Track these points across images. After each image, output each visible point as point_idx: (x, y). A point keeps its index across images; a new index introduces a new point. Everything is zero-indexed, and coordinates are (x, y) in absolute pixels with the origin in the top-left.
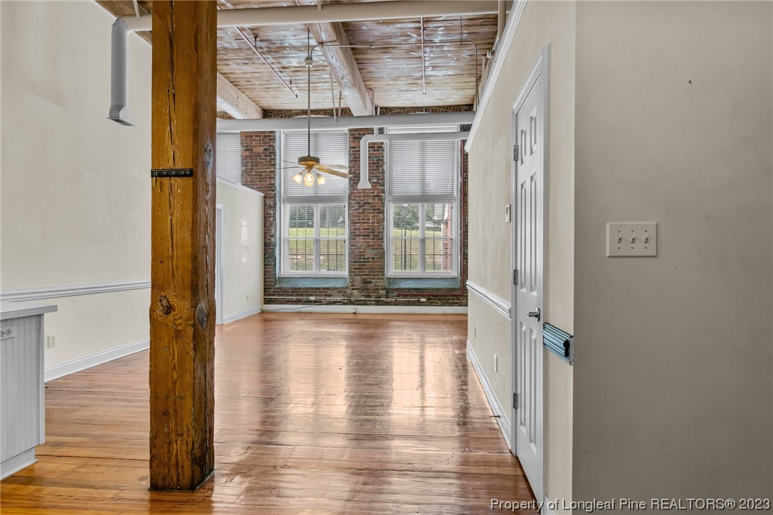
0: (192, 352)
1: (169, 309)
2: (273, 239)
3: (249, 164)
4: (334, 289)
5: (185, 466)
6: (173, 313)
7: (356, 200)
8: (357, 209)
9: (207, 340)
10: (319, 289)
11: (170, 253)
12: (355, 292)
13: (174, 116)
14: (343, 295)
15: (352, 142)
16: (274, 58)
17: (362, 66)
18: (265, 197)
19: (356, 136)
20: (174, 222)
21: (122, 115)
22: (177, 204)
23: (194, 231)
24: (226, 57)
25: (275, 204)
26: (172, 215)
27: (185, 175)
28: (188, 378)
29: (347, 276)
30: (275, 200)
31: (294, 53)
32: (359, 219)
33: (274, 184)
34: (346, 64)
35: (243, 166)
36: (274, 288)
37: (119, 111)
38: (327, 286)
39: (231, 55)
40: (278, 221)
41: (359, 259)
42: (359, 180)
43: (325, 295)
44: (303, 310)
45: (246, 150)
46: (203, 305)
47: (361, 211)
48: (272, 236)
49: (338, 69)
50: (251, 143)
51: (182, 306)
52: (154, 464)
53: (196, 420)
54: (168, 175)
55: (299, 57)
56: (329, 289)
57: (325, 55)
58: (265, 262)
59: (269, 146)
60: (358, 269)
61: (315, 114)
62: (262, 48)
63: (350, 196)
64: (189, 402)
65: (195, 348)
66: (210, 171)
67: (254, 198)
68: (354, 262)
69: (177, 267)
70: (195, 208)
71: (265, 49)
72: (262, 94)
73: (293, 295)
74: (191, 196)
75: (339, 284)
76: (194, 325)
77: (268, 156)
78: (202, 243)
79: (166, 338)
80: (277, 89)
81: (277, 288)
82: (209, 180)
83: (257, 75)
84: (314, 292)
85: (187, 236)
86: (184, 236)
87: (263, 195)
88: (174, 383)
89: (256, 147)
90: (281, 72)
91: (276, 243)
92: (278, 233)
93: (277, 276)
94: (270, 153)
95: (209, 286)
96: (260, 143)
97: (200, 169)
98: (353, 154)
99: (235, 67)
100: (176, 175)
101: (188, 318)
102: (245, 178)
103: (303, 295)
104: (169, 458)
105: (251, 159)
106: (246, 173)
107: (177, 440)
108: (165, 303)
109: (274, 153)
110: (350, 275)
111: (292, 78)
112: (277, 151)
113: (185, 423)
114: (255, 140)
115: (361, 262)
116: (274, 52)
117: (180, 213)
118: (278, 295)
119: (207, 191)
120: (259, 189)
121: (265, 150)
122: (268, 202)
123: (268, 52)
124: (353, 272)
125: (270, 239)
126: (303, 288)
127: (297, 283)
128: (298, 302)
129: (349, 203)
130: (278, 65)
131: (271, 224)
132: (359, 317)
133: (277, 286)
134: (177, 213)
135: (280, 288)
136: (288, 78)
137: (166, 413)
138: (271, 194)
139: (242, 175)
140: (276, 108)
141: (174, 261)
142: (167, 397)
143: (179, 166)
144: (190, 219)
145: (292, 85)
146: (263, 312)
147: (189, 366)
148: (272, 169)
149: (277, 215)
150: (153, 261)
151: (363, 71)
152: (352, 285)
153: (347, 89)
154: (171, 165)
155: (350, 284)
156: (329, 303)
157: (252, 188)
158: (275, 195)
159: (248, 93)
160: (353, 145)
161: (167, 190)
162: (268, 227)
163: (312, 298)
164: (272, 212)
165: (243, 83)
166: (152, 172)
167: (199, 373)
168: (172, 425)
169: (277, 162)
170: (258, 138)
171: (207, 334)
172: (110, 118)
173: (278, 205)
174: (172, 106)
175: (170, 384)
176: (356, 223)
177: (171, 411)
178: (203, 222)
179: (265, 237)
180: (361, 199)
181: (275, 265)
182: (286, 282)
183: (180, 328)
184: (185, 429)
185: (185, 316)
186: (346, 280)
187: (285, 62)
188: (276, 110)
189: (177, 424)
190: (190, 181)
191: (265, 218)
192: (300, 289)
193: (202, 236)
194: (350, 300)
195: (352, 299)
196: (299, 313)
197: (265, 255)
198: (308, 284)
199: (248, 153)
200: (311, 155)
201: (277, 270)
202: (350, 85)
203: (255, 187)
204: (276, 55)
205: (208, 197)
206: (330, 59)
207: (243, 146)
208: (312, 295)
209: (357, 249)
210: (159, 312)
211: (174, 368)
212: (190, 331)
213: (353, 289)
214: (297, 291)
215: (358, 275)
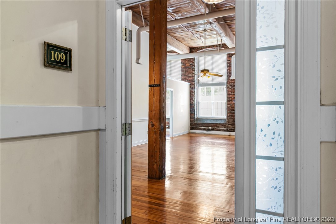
0: (159, 138)
1: (153, 125)
2: (194, 102)
3: (184, 71)
4: (220, 124)
5: (157, 172)
6: (154, 127)
7: (230, 84)
8: (231, 88)
9: (164, 135)
10: (213, 124)
11: (154, 109)
12: (230, 126)
13: (155, 69)
14: (224, 127)
15: (228, 58)
16: (193, 29)
17: (230, 27)
18: (190, 85)
19: (230, 56)
20: (155, 100)
21: (139, 62)
22: (155, 95)
23: (160, 102)
24: (174, 31)
25: (195, 87)
26: (154, 98)
27: (158, 86)
28: (158, 146)
29: (226, 119)
30: (195, 86)
31: (200, 26)
32: (231, 93)
33: (194, 79)
34: (221, 29)
35: (182, 72)
36: (194, 123)
37: (139, 60)
38: (217, 123)
39: (176, 30)
40: (196, 94)
41: (231, 111)
42: (231, 75)
43: (216, 127)
44: (206, 133)
45: (183, 65)
46: (162, 125)
47: (232, 89)
48: (194, 101)
49: (218, 31)
50: (185, 62)
51: (157, 124)
52: (149, 170)
53: (160, 158)
54: (153, 86)
55: (203, 27)
56: (218, 124)
57: (212, 26)
58: (190, 112)
59: (192, 63)
60: (231, 115)
61: (212, 47)
62: (188, 26)
63: (227, 82)
64: (158, 153)
65: (160, 137)
66: (164, 84)
67: (186, 85)
68: (229, 112)
69: (155, 113)
70: (160, 96)
71: (189, 26)
72: (189, 42)
73: (202, 126)
74: (159, 92)
75: (222, 122)
76: (160, 130)
77: (192, 67)
78: (162, 106)
79: (152, 134)
80: (195, 40)
81: (195, 123)
82: (164, 87)
83: (187, 36)
84: (211, 125)
85: (158, 104)
86: (157, 104)
87: (190, 83)
88: (154, 147)
89: (187, 63)
90: (196, 33)
91: (195, 104)
92: (196, 100)
93: (195, 118)
94: (193, 66)
95: (164, 119)
96: (189, 62)
97: (162, 84)
98: (229, 64)
99: (178, 34)
100: (156, 86)
101: (158, 128)
102: (183, 77)
103: (206, 126)
104: (153, 169)
105: (185, 69)
106: (183, 75)
107: (155, 164)
108: (152, 123)
109: (194, 66)
110: (227, 118)
111: (201, 35)
112: (196, 65)
113: (157, 159)
114: (186, 61)
115: (232, 112)
116: (193, 27)
117: (156, 97)
118: (196, 126)
119: (164, 90)
120: (188, 81)
121: (190, 64)
122: (192, 87)
123: (190, 27)
124: (228, 117)
125: (192, 102)
126: (206, 123)
127: (204, 121)
128: (204, 129)
129: (227, 85)
130: (195, 31)
131: (193, 96)
132: (231, 137)
133: (195, 122)
134: (155, 97)
135: (197, 123)
136: (199, 35)
137: (152, 156)
138: (193, 83)
139: (182, 76)
140: (195, 46)
141: (155, 111)
142: (152, 151)
143: (156, 83)
144: (159, 99)
145: (201, 37)
146: (189, 133)
147: (158, 142)
148: (194, 73)
149: (196, 92)
150: (149, 111)
151: (231, 28)
152: (228, 123)
153: (224, 37)
154: (154, 83)
155: (227, 122)
156: (218, 130)
157: (185, 81)
158: (195, 83)
159: (184, 42)
160: (229, 59)
161: (153, 90)
162: (192, 97)
163: (210, 128)
164: (193, 91)
165: (181, 39)
166: (149, 86)
167: (161, 145)
168: (154, 160)
169: (196, 69)
170: (188, 60)
171: (163, 133)
172: (136, 63)
173: (196, 88)
174: (154, 66)
175: (153, 148)
176: (230, 95)
177: (154, 156)
178: (162, 100)
179: (190, 101)
180: (233, 83)
181: (195, 113)
182: (199, 121)
183: (156, 131)
184: (157, 161)
185: (157, 128)
186: (226, 120)
187: (197, 30)
188: (195, 47)
189: (155, 160)
190: (159, 88)
191: (191, 93)
192: (205, 124)
193: (162, 104)
194: (227, 129)
195: (228, 129)
196: (205, 134)
197: (190, 109)
198: (209, 122)
199: (184, 67)
200: (206, 69)
201: (196, 115)
202: (224, 36)
203: (187, 80)
204: (193, 28)
205: (164, 92)
206: (215, 28)
207: (182, 64)
208: (210, 127)
209: (231, 106)
210: (150, 126)
211: (154, 143)
212: (159, 132)
213: (228, 124)
214: (204, 125)
215: (231, 118)
